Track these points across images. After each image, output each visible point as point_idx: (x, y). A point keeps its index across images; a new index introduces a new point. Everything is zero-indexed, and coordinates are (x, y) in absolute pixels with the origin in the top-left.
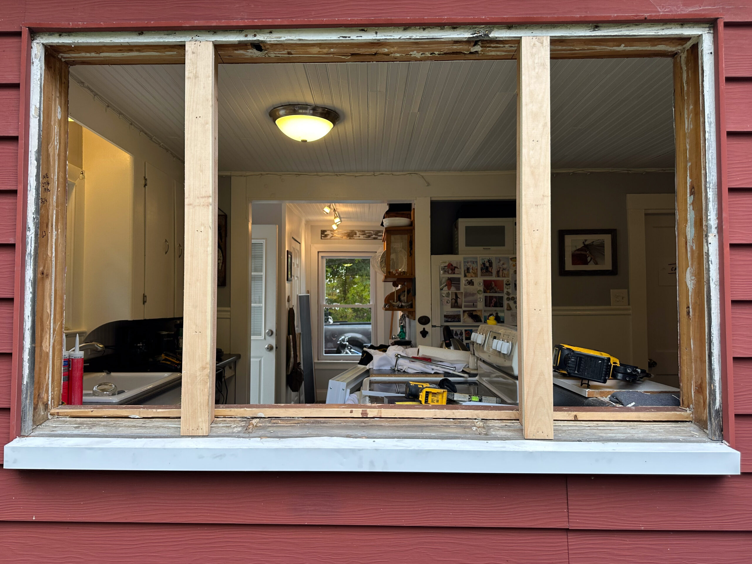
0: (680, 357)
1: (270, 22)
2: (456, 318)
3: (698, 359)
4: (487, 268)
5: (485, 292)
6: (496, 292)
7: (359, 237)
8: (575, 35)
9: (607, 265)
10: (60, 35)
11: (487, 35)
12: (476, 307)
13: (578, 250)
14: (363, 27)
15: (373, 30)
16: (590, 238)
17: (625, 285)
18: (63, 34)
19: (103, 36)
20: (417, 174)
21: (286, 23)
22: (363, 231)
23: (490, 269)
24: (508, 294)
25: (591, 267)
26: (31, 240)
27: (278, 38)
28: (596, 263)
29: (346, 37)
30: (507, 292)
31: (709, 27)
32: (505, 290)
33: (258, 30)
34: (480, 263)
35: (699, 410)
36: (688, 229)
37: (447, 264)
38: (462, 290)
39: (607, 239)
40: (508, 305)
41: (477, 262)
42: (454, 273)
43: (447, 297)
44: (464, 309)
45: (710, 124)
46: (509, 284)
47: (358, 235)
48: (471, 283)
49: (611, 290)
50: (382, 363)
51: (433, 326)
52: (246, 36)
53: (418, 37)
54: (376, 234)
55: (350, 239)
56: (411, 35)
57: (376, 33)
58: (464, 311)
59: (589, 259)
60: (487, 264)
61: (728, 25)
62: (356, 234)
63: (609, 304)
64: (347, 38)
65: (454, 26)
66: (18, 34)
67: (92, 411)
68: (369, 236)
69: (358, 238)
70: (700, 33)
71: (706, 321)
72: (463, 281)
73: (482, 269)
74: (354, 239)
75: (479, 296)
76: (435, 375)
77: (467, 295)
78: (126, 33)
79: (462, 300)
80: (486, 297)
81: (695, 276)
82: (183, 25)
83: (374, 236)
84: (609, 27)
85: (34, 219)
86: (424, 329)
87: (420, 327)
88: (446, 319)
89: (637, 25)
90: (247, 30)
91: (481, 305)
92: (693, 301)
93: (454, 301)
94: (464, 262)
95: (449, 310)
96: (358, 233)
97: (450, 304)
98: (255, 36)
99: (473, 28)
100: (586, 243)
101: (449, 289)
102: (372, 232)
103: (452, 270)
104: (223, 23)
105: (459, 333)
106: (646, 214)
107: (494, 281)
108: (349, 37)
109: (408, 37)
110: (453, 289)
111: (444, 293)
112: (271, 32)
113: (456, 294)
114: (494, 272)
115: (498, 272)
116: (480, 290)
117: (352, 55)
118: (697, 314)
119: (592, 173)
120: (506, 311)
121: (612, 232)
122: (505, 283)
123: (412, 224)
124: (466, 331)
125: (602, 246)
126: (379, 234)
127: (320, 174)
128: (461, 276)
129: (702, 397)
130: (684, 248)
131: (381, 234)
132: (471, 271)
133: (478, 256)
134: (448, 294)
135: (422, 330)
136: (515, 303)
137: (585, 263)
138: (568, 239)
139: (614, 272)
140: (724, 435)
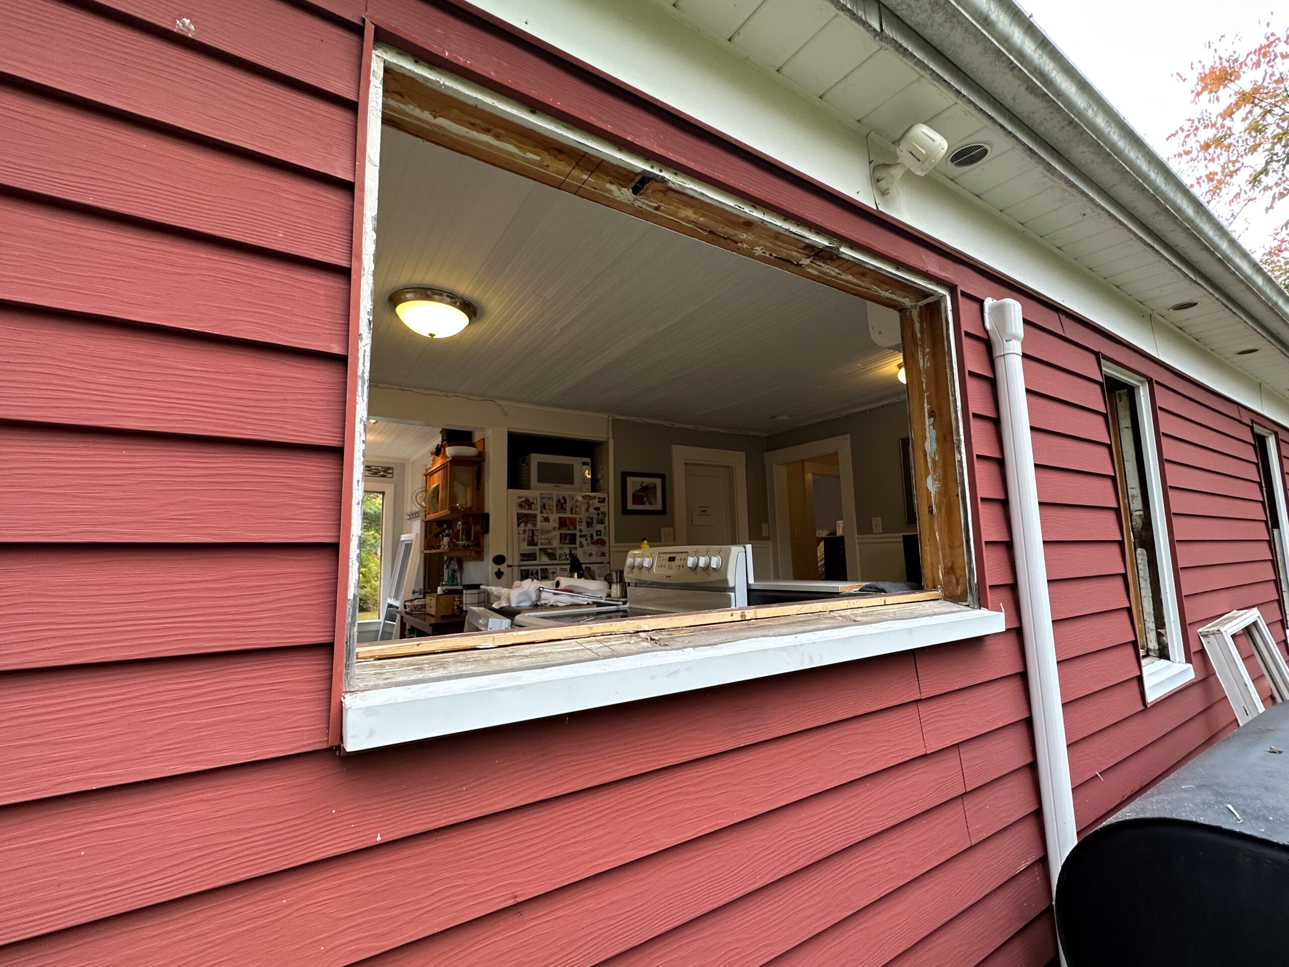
2: (530, 557)
3: (947, 547)
4: (562, 505)
5: (560, 529)
6: (570, 530)
9: (659, 507)
10: (416, 62)
11: (838, 248)
12: (552, 544)
13: (637, 491)
14: (756, 203)
16: (647, 481)
17: (671, 524)
18: (421, 62)
19: (482, 92)
20: (493, 401)
21: (697, 170)
23: (564, 506)
24: (581, 531)
25: (646, 507)
26: (364, 355)
27: (682, 182)
28: (650, 504)
29: (740, 208)
30: (580, 529)
31: (951, 292)
32: (578, 527)
33: (664, 166)
34: (555, 499)
35: (950, 588)
36: (928, 445)
37: (523, 499)
38: (538, 527)
39: (658, 482)
40: (581, 542)
41: (552, 498)
42: (531, 509)
43: (524, 534)
44: (540, 546)
46: (582, 521)
48: (547, 520)
49: (662, 529)
51: (509, 566)
53: (794, 231)
54: (384, 471)
56: (789, 227)
57: (764, 214)
58: (541, 549)
59: (645, 500)
60: (562, 501)
61: (963, 294)
63: (661, 541)
65: (819, 231)
66: (357, 30)
67: (418, 645)
68: (376, 473)
70: (945, 294)
72: (539, 518)
73: (557, 506)
75: (554, 533)
77: (543, 532)
78: (514, 102)
79: (540, 538)
80: (561, 534)
81: (939, 480)
83: (382, 473)
84: (904, 271)
86: (499, 569)
87: (496, 568)
88: (522, 558)
89: (917, 275)
90: (654, 161)
91: (556, 543)
92: (937, 501)
93: (530, 538)
94: (541, 498)
95: (526, 548)
97: (526, 543)
98: (661, 171)
99: (831, 237)
100: (644, 485)
101: (526, 526)
102: (380, 468)
103: (529, 505)
104: (638, 141)
105: (534, 572)
106: (686, 464)
107: (568, 518)
108: (743, 209)
109: (785, 228)
110: (530, 526)
111: (521, 530)
112: (676, 174)
113: (532, 531)
114: (568, 510)
115: (572, 509)
116: (556, 528)
118: (943, 511)
119: (647, 423)
120: (578, 548)
121: (662, 477)
122: (577, 520)
123: (481, 456)
124: (541, 569)
125: (654, 487)
126: (389, 471)
128: (538, 512)
129: (954, 577)
130: (923, 460)
132: (547, 507)
133: (554, 492)
134: (525, 531)
135: (497, 570)
136: (586, 540)
137: (643, 503)
138: (630, 480)
139: (663, 512)
140: (982, 603)
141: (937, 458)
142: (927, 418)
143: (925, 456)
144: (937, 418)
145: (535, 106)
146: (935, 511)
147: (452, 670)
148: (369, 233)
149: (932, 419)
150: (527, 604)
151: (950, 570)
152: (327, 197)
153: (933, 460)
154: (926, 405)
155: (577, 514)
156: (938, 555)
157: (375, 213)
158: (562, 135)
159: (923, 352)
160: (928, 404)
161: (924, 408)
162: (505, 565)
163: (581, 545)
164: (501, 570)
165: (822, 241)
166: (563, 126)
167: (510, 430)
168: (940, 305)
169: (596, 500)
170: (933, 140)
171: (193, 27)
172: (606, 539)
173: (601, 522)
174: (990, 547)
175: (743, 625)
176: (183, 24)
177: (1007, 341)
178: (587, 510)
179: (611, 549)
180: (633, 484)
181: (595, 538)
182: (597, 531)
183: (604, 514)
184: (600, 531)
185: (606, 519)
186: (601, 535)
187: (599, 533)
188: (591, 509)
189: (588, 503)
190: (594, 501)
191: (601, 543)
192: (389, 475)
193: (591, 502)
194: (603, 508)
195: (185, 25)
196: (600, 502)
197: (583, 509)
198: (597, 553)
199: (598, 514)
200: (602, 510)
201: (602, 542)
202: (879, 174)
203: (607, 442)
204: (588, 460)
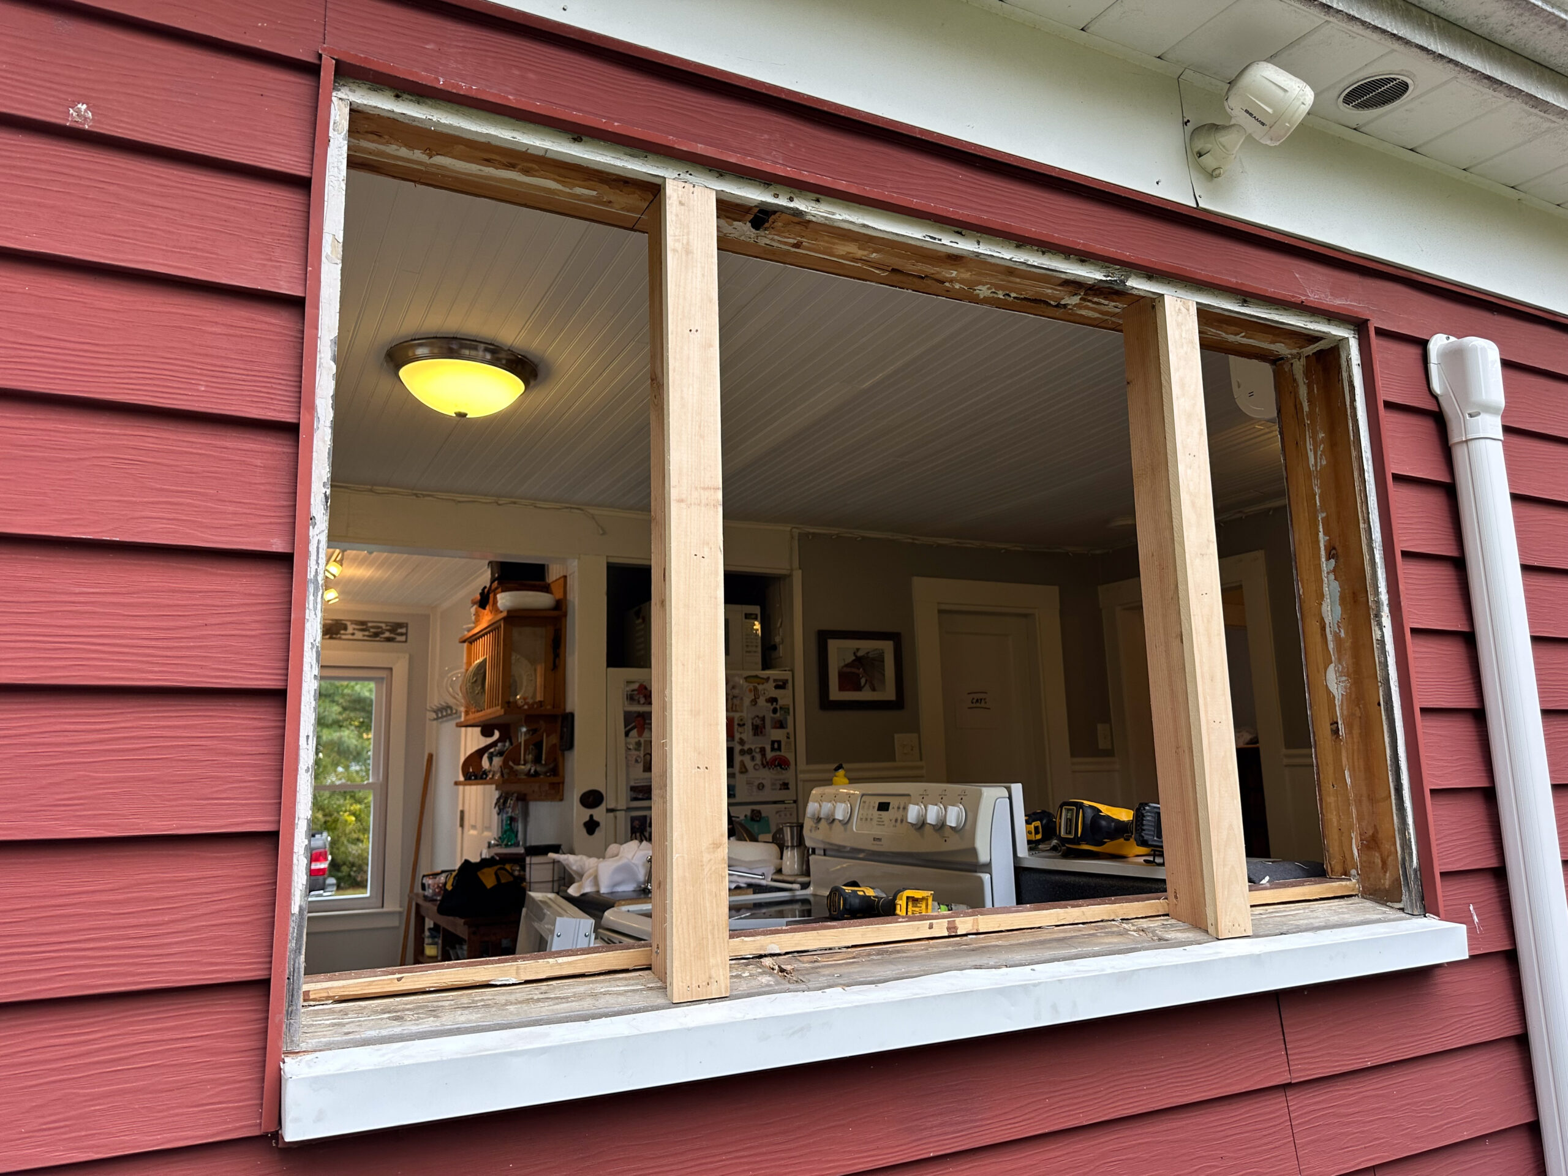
0: (1321, 800)
1: (827, 181)
3: (1365, 799)
7: (353, 634)
8: (1223, 307)
9: (889, 693)
10: (397, 96)
11: (1123, 282)
13: (847, 666)
14: (961, 227)
15: (974, 237)
16: (866, 646)
17: (914, 727)
18: (405, 96)
19: (495, 124)
20: (582, 510)
21: (853, 190)
22: (363, 623)
24: (742, 742)
25: (865, 695)
26: (318, 548)
27: (829, 213)
28: (874, 689)
29: (935, 239)
30: (741, 739)
31: (1354, 330)
32: (737, 736)
33: (796, 191)
35: (1373, 875)
36: (1326, 608)
37: (636, 686)
39: (887, 647)
40: (742, 763)
42: (650, 703)
43: (636, 750)
46: (744, 725)
47: (350, 630)
49: (897, 736)
51: (609, 811)
52: (775, 195)
53: (1036, 264)
54: (390, 631)
55: (331, 638)
56: (1026, 258)
57: (979, 243)
59: (863, 681)
61: (1380, 332)
62: (345, 628)
63: (894, 760)
64: (937, 241)
65: (1084, 257)
66: (311, 70)
67: (399, 979)
68: (376, 635)
69: (350, 637)
70: (1346, 336)
74: (340, 639)
78: (547, 129)
82: (676, 146)
83: (387, 634)
84: (1258, 305)
86: (591, 816)
87: (585, 814)
88: (635, 795)
89: (1285, 309)
90: (778, 186)
92: (1345, 713)
93: (648, 757)
95: (641, 777)
96: (351, 628)
97: (639, 765)
98: (791, 199)
99: (1107, 267)
100: (860, 654)
101: (639, 735)
102: (383, 625)
103: (644, 697)
104: (749, 162)
106: (940, 611)
108: (940, 240)
109: (1022, 260)
110: (647, 735)
111: (629, 743)
112: (818, 200)
117: (894, 271)
118: (1356, 731)
119: (863, 538)
120: (738, 774)
121: (894, 637)
122: (736, 722)
123: (560, 608)
125: (881, 659)
126: (400, 631)
127: (380, 489)
130: (1319, 636)
131: (403, 630)
134: (637, 744)
135: (587, 819)
136: (753, 759)
137: (858, 688)
138: (833, 645)
139: (898, 704)
140: (1428, 906)
141: (1343, 634)
142: (1323, 560)
143: (1323, 628)
144: (1342, 560)
145: (578, 133)
146: (1342, 731)
147: (447, 1020)
148: (325, 365)
149: (1333, 561)
150: (629, 887)
151: (1371, 843)
152: (266, 323)
153: (1337, 636)
154: (1321, 535)
155: (736, 711)
156: (1350, 814)
157: (335, 333)
158: (624, 168)
159: (1314, 437)
160: (1325, 534)
161: (1318, 542)
162: (602, 808)
163: (744, 770)
164: (596, 818)
165: (1092, 274)
166: (626, 154)
167: (611, 560)
168: (1339, 356)
169: (771, 684)
170: (1285, 91)
171: (90, 115)
172: (790, 757)
173: (781, 725)
174: (1444, 801)
175: (948, 945)
176: (78, 111)
177: (1471, 416)
178: (754, 702)
179: (801, 776)
180: (840, 653)
181: (770, 755)
182: (773, 742)
183: (785, 710)
184: (779, 742)
185: (790, 719)
186: (779, 749)
187: (776, 745)
188: (761, 701)
189: (756, 689)
190: (765, 686)
191: (780, 765)
192: (399, 638)
193: (760, 687)
194: (784, 697)
195: (81, 114)
196: (777, 687)
197: (747, 701)
198: (773, 784)
199: (775, 711)
200: (781, 702)
201: (782, 764)
202: (1199, 145)
203: (789, 576)
204: (756, 609)
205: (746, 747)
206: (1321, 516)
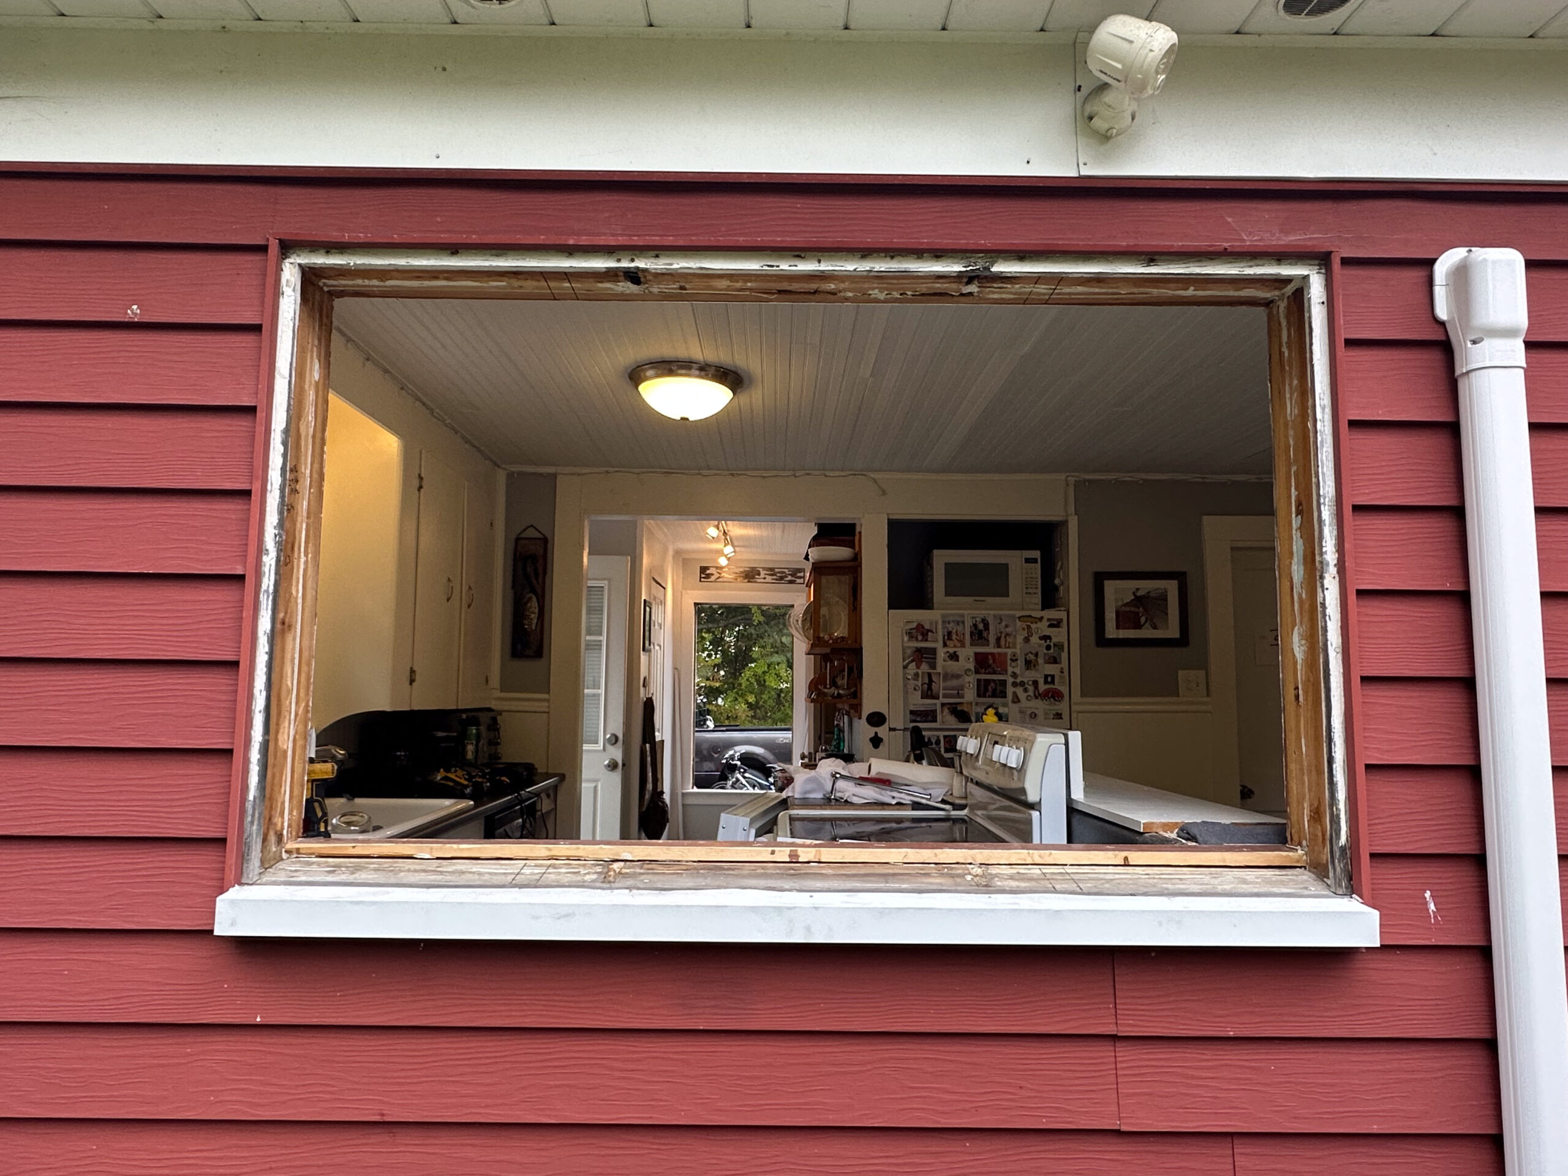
0: (1286, 766)
2: (929, 716)
3: (1313, 769)
4: (980, 632)
5: (977, 672)
6: (995, 673)
7: (765, 578)
8: (1120, 271)
9: (1172, 632)
11: (988, 269)
12: (963, 697)
13: (1126, 605)
14: (799, 252)
15: (815, 256)
16: (1148, 586)
17: (1201, 663)
20: (865, 475)
22: (771, 569)
23: (985, 634)
24: (1014, 675)
25: (1146, 633)
26: (270, 569)
27: (667, 264)
28: (1155, 628)
29: (773, 266)
30: (1013, 672)
31: (1319, 265)
32: (1010, 670)
33: (637, 253)
34: (968, 624)
35: (1316, 848)
36: (1294, 567)
37: (914, 625)
38: (939, 669)
39: (1170, 586)
40: (1015, 695)
41: (963, 622)
42: (927, 640)
43: (914, 680)
44: (942, 700)
45: (1323, 408)
46: (1017, 660)
47: (762, 576)
48: (954, 657)
49: (1180, 672)
50: (809, 787)
51: (891, 729)
52: (619, 260)
53: (883, 269)
54: (792, 575)
55: (749, 582)
56: (872, 266)
57: (819, 261)
58: (943, 705)
59: (1143, 620)
60: (981, 626)
61: (1347, 262)
62: (759, 575)
63: (1177, 695)
64: (775, 268)
65: (938, 254)
68: (781, 578)
69: (763, 580)
70: (1306, 273)
71: (1324, 709)
72: (941, 653)
73: (972, 634)
74: (756, 582)
75: (967, 679)
76: (897, 807)
77: (946, 677)
78: (432, 251)
79: (939, 686)
80: (979, 681)
81: (1306, 640)
83: (790, 578)
84: (1170, 261)
85: (276, 536)
86: (876, 733)
87: (871, 731)
88: (914, 718)
89: (1212, 259)
90: (621, 252)
91: (970, 695)
92: (1303, 678)
93: (926, 686)
94: (944, 622)
95: (917, 701)
96: (763, 573)
97: (919, 693)
98: (633, 260)
99: (967, 258)
100: (1140, 594)
101: (918, 667)
102: (786, 571)
103: (922, 634)
104: (585, 240)
105: (933, 741)
106: (1234, 549)
107: (992, 654)
108: (778, 266)
109: (868, 269)
110: (925, 667)
111: (909, 674)
112: (657, 256)
113: (929, 675)
114: (992, 640)
115: (998, 639)
116: (969, 670)
117: (780, 292)
119: (1147, 481)
120: (1010, 704)
121: (1181, 576)
122: (1009, 657)
123: (857, 558)
124: (945, 737)
125: (1163, 598)
126: (799, 575)
127: (704, 472)
128: (939, 645)
129: (1319, 828)
130: (1289, 597)
131: (802, 574)
132: (954, 637)
133: (966, 612)
134: (917, 675)
135: (873, 735)
136: (1026, 690)
137: (1138, 626)
138: (1110, 586)
139: (1182, 641)
140: (1352, 886)
142: (1294, 516)
143: (1292, 590)
144: (1305, 517)
146: (1301, 699)
149: (1299, 517)
151: (1317, 816)
153: (1300, 597)
154: (1293, 489)
155: (1009, 647)
156: (1303, 783)
159: (1290, 385)
160: (1296, 489)
161: (1290, 497)
162: (886, 726)
163: (1016, 700)
164: (880, 735)
167: (892, 517)
169: (1045, 623)
170: (1130, 42)
172: (1064, 689)
173: (1055, 661)
174: (1379, 778)
177: (1474, 342)
178: (1027, 640)
179: (1074, 708)
180: (1116, 593)
181: (1042, 687)
182: (1046, 676)
183: (1059, 646)
184: (1053, 677)
185: (1064, 655)
186: (1053, 682)
187: (1049, 679)
188: (1035, 639)
189: (1029, 627)
190: (1039, 625)
191: (1053, 697)
192: (798, 581)
193: (1033, 626)
194: (1058, 635)
196: (1050, 626)
197: (1020, 639)
198: (1046, 714)
199: (1048, 648)
200: (1054, 640)
201: (1056, 696)
202: (1088, 109)
203: (1064, 524)
204: (1036, 554)
205: (1018, 680)
206: (1294, 469)
